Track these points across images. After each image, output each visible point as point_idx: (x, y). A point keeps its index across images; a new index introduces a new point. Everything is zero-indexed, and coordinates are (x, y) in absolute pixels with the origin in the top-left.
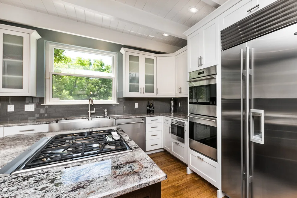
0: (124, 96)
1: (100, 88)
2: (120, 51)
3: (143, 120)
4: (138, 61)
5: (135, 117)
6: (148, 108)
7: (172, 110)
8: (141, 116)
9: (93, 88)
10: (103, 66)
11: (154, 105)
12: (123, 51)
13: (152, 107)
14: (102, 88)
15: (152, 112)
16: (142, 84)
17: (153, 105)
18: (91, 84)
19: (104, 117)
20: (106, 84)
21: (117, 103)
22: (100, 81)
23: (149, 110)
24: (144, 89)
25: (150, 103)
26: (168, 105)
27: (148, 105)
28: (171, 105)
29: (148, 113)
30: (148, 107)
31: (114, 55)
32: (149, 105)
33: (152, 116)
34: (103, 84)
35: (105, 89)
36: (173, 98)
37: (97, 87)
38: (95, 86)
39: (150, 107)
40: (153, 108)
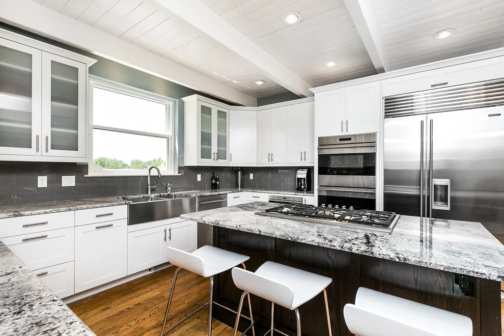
4: (211, 114)
6: (214, 181)
21: (177, 174)
24: (216, 154)
26: (234, 176)
27: (213, 177)
29: (212, 188)
30: (212, 179)
31: (171, 102)
36: (241, 167)
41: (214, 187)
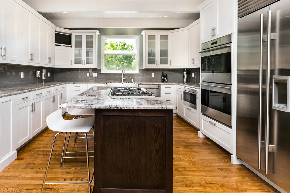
0: (144, 68)
1: (123, 63)
2: (141, 34)
3: (158, 86)
4: (155, 39)
5: (152, 84)
6: (163, 78)
7: (185, 80)
8: (157, 84)
9: (119, 63)
10: (125, 46)
11: (168, 76)
12: (143, 33)
13: (166, 76)
14: (125, 63)
15: (166, 81)
16: (158, 58)
17: (166, 75)
18: (117, 61)
19: (131, 83)
20: (127, 60)
21: (139, 73)
22: (123, 58)
23: (164, 79)
24: (159, 61)
25: (164, 74)
26: (181, 75)
28: (183, 76)
29: (162, 82)
30: (162, 76)
31: (137, 37)
32: (163, 75)
33: (166, 84)
34: (125, 60)
35: (127, 64)
36: (186, 69)
37: (122, 63)
38: (120, 62)
39: (164, 77)
40: (167, 78)
41: (163, 81)
